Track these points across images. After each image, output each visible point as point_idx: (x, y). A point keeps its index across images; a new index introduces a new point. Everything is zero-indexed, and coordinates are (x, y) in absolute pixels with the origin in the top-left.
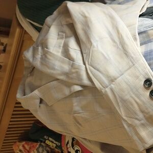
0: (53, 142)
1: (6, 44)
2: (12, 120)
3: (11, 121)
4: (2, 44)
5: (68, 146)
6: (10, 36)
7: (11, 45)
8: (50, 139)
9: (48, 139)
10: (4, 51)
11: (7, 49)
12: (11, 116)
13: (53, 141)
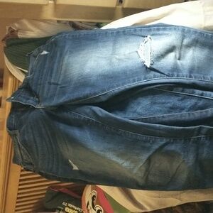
0: (73, 209)
3: (19, 189)
5: (89, 208)
8: (70, 205)
9: (68, 206)
12: (18, 183)
13: (74, 207)
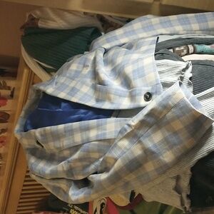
0: (79, 212)
1: (14, 88)
2: (26, 183)
3: (24, 186)
4: (9, 88)
6: (17, 78)
7: (19, 89)
8: (75, 207)
9: (73, 208)
10: (12, 96)
11: (15, 94)
12: (24, 179)
13: (80, 209)
